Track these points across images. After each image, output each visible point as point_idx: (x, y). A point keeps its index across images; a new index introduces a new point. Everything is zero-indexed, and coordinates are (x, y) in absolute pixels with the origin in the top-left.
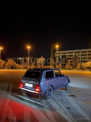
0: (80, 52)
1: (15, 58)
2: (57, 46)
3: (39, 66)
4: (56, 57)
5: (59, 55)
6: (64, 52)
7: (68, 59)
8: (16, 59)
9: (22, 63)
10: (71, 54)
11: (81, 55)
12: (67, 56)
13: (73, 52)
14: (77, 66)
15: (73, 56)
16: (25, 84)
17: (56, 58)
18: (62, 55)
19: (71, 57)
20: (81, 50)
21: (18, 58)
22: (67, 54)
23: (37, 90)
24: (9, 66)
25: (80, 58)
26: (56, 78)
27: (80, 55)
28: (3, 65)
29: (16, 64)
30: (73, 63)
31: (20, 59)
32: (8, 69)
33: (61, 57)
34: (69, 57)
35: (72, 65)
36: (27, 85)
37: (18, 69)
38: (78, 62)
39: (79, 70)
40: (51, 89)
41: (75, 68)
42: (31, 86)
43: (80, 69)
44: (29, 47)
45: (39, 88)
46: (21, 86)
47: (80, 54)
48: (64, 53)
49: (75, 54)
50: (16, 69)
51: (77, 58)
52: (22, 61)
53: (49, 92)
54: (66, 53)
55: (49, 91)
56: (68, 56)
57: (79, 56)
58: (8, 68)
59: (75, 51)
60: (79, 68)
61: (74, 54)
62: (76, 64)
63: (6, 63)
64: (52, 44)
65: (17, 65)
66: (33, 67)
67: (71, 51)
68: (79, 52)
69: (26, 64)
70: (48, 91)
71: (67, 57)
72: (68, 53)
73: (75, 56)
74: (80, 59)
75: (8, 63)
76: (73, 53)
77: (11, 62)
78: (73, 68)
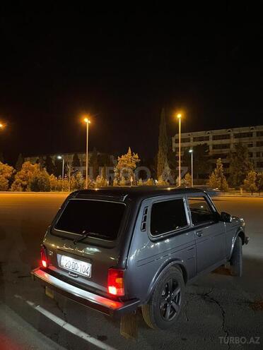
0: (254, 135)
1: (45, 158)
2: (179, 116)
3: (121, 179)
4: (174, 150)
5: (186, 144)
6: (201, 134)
7: (216, 157)
8: (49, 160)
9: (66, 172)
10: (224, 142)
11: (257, 143)
12: (211, 148)
13: (232, 135)
14: (245, 180)
15: (232, 146)
16: (59, 256)
17: (175, 153)
18: (193, 144)
19: (225, 151)
20: (258, 127)
21: (54, 157)
22: (210, 143)
23: (113, 290)
24: (25, 183)
25: (254, 155)
26: (193, 229)
27: (255, 143)
28: (7, 178)
29: (47, 174)
30: (231, 169)
31: (60, 158)
32: (24, 190)
33: (191, 151)
34: (217, 151)
35: (227, 176)
36: (66, 261)
37: (53, 189)
38: (248, 167)
39: (253, 191)
40: (174, 281)
41: (238, 185)
42: (84, 268)
43: (256, 189)
44: (87, 121)
45: (119, 280)
46: (44, 264)
47: (255, 139)
48: (201, 139)
49: (238, 142)
50: (48, 190)
51: (244, 155)
52: (66, 164)
53: (167, 294)
54: (207, 139)
55: (167, 290)
56: (215, 147)
57: (251, 146)
58: (24, 188)
59: (236, 131)
60: (252, 185)
61: (233, 141)
62: (240, 172)
63: (15, 173)
64: (163, 109)
65: (52, 178)
66: (103, 184)
67: (223, 132)
68: (250, 135)
69: (80, 174)
70: (164, 293)
71: (212, 152)
72: (215, 138)
73: (238, 146)
74: (255, 157)
75: (23, 171)
76: (232, 138)
77: (32, 170)
78: (230, 185)
